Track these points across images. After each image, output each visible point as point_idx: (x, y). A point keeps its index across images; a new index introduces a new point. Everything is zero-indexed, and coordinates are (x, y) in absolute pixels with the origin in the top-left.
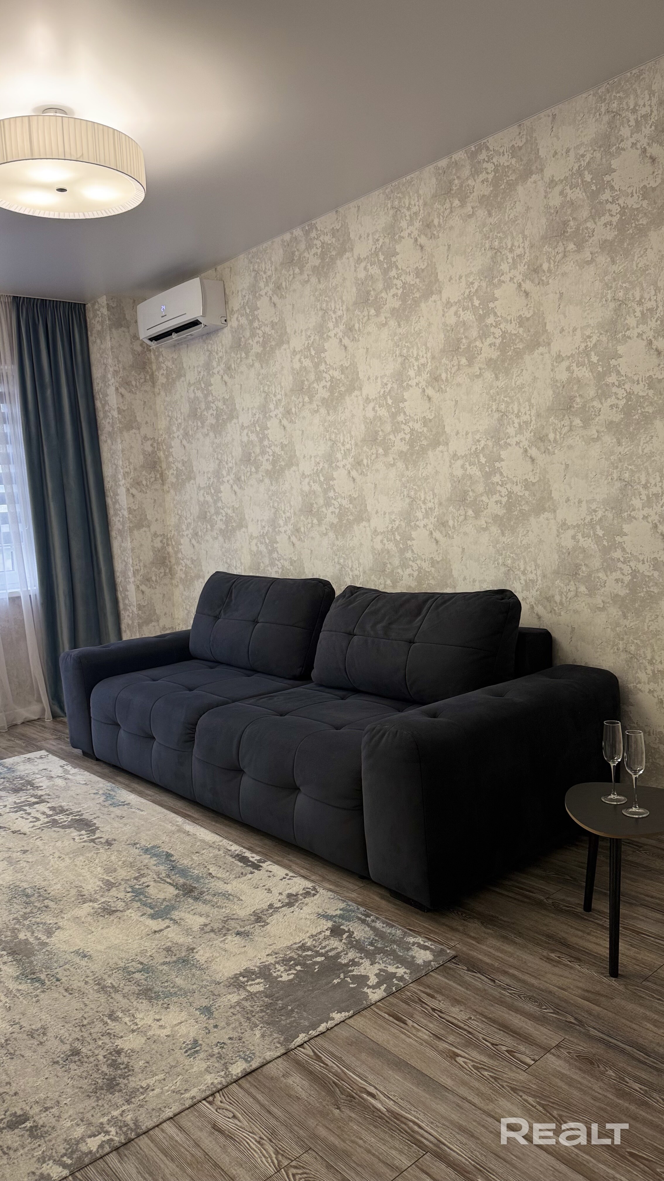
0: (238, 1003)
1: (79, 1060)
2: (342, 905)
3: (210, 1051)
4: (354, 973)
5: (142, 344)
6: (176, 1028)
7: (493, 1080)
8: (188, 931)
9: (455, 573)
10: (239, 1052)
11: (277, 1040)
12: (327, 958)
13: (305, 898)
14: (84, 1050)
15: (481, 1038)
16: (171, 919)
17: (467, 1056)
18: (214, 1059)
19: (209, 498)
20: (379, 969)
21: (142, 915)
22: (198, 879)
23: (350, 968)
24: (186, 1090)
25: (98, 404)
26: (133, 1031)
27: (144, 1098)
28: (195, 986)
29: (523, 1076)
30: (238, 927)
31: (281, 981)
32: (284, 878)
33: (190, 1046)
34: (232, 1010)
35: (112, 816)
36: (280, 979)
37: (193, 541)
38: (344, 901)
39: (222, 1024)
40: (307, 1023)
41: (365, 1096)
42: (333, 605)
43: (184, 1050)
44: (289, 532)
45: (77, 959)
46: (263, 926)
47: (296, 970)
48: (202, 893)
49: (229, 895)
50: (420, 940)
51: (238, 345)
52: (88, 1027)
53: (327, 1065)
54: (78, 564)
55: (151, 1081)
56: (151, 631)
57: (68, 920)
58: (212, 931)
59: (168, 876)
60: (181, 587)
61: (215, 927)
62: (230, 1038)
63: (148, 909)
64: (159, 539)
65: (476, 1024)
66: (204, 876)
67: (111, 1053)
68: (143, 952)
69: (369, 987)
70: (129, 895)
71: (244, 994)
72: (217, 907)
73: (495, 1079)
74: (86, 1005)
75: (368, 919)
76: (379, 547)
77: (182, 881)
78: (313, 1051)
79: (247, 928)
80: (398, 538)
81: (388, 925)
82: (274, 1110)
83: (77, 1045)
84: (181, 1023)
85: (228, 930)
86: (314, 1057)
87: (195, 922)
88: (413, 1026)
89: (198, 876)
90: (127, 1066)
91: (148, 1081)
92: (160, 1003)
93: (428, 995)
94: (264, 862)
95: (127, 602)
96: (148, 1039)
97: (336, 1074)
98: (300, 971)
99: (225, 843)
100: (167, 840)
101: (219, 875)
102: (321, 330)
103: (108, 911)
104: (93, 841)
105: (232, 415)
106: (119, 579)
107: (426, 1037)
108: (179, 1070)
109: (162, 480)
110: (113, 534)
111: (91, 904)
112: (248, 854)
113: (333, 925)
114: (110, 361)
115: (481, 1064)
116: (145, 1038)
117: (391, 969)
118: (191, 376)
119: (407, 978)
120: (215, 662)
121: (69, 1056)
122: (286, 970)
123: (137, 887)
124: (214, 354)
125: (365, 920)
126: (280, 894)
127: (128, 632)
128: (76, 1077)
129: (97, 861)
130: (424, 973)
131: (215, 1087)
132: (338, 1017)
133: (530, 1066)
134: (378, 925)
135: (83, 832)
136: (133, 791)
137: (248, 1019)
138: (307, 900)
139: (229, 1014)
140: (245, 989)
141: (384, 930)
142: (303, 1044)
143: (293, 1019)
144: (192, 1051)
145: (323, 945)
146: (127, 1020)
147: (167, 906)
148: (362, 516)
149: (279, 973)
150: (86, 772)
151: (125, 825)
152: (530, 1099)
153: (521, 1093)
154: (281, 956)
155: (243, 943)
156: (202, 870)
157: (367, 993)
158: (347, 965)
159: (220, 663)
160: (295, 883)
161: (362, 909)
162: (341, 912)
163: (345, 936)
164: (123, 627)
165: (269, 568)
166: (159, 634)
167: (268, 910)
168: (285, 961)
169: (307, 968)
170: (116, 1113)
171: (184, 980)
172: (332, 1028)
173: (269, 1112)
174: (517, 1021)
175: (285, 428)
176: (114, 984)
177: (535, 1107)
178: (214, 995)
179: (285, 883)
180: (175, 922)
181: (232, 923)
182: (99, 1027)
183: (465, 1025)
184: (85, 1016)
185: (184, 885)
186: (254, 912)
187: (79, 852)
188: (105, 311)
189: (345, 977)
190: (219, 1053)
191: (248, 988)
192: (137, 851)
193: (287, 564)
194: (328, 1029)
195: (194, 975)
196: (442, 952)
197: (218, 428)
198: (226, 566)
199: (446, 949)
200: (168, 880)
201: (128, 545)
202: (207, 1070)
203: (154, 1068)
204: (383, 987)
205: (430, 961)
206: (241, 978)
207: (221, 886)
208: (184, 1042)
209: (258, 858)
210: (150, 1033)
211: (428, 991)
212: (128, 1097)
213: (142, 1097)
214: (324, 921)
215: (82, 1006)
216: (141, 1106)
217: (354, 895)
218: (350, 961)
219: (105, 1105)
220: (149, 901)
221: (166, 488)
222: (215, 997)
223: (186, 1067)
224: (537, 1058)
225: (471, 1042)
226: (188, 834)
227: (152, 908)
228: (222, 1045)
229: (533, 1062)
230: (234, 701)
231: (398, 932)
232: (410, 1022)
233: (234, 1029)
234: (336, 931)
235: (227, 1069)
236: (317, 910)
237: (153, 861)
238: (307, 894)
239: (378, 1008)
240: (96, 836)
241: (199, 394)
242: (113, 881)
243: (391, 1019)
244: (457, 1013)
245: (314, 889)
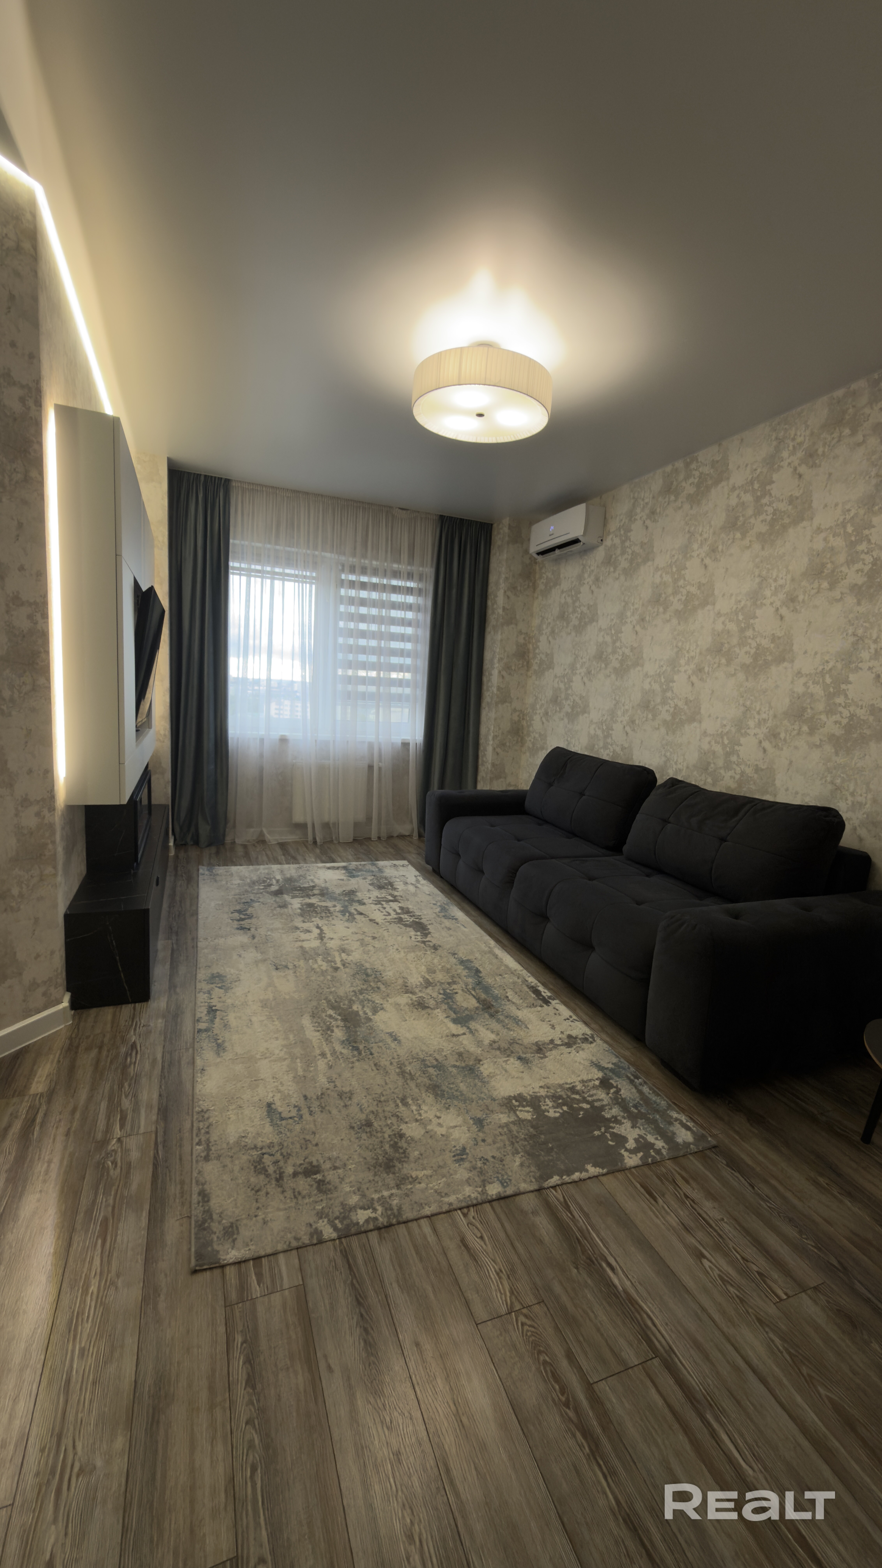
0: (507, 1125)
1: (370, 1132)
2: (615, 1060)
3: (474, 1162)
4: (615, 1131)
5: (531, 557)
6: (451, 1130)
7: (738, 1301)
8: (479, 1043)
9: (778, 783)
10: (498, 1173)
11: (533, 1174)
12: (593, 1107)
13: (583, 1043)
14: (375, 1124)
15: (731, 1247)
16: (468, 1028)
17: (713, 1261)
18: (475, 1172)
19: (562, 686)
20: (638, 1135)
21: (447, 1017)
22: (496, 998)
23: (611, 1125)
24: (446, 1194)
25: (489, 603)
26: (417, 1120)
27: (411, 1188)
28: (474, 1096)
29: (772, 1310)
30: (521, 1052)
31: (547, 1116)
32: (568, 1019)
33: (458, 1152)
34: (500, 1130)
35: (443, 926)
36: (546, 1114)
37: (544, 719)
38: (617, 1057)
39: (489, 1140)
40: (562, 1167)
41: (604, 1265)
42: (653, 793)
43: (453, 1154)
44: (625, 723)
45: (389, 1040)
46: (542, 1058)
47: (562, 1109)
48: (497, 1012)
49: (520, 1020)
50: (683, 1118)
51: (609, 561)
52: (384, 1104)
53: (574, 1217)
54: (454, 724)
55: (421, 1174)
56: (498, 786)
57: (391, 1004)
58: (499, 1049)
59: (474, 989)
60: (528, 754)
61: (502, 1047)
62: (493, 1157)
63: (452, 1013)
64: (517, 713)
65: (727, 1228)
66: (502, 997)
67: (395, 1135)
68: (440, 1051)
69: (626, 1150)
70: (441, 996)
71: (513, 1118)
72: (508, 1028)
73: (741, 1300)
74: (386, 1084)
75: (636, 1080)
76: (706, 747)
77: (483, 996)
78: (564, 1197)
79: (528, 1056)
80: (726, 742)
81: (654, 1092)
82: (518, 1245)
83: (372, 1117)
84: (456, 1127)
85: (512, 1052)
86: (564, 1205)
87: (488, 1036)
88: (663, 1207)
89: (497, 996)
90: (404, 1152)
91: (418, 1173)
92: (443, 1102)
93: (683, 1178)
94: (554, 999)
95: (485, 759)
96: (427, 1132)
97: (580, 1230)
98: (565, 1111)
99: (524, 973)
100: (479, 957)
101: (514, 1000)
102: (686, 550)
103: (421, 1005)
104: (424, 942)
105: (593, 619)
106: (482, 741)
107: (674, 1223)
108: (445, 1171)
109: (528, 667)
110: (484, 705)
111: (411, 995)
112: (541, 988)
113: (603, 1077)
114: (503, 569)
115: (727, 1277)
116: (424, 1131)
117: (651, 1139)
118: (565, 585)
119: (665, 1153)
120: (543, 821)
121: (363, 1125)
122: (554, 1107)
123: (448, 991)
124: (587, 567)
125: (634, 1081)
126: (562, 1033)
127: (482, 782)
128: (363, 1147)
129: (423, 960)
130: (681, 1153)
131: (471, 1200)
132: (592, 1170)
133: (781, 1300)
134: (645, 1089)
135: (419, 933)
136: (462, 909)
137: (513, 1143)
138: (584, 1045)
139: (497, 1132)
140: (515, 1112)
141: (650, 1096)
142: (555, 1187)
143: (551, 1158)
144: (460, 1157)
145: (591, 1093)
146: (414, 1108)
147: (468, 1015)
148: (694, 717)
149: (547, 1107)
150: (431, 885)
151: (451, 936)
152: (778, 1341)
153: (767, 1329)
154: (552, 1091)
155: (521, 1068)
156: (501, 991)
157: (623, 1156)
158: (609, 1120)
159: (546, 822)
160: (577, 1026)
161: (632, 1069)
162: (613, 1066)
163: (612, 1091)
164: (479, 778)
165: (602, 751)
166: (504, 789)
167: (548, 1044)
168: (555, 1097)
169: (573, 1112)
170: (386, 1194)
171: (467, 1087)
172: (584, 1180)
173: (512, 1244)
174: (772, 1241)
175: (637, 633)
176: (412, 1072)
177: (781, 1353)
178: (488, 1109)
179: (568, 1024)
180: (471, 1032)
181: (517, 1048)
182: (391, 1107)
183: (716, 1225)
184: (384, 1093)
185: (485, 1000)
186: (537, 1042)
187: (413, 949)
188: (506, 530)
189: (605, 1132)
190: (481, 1168)
191: (518, 1113)
192: (455, 960)
193: (618, 749)
194: (581, 1180)
195: (475, 1085)
196: (703, 1137)
197: (579, 629)
198: (566, 743)
199: (707, 1135)
200: (473, 992)
201: (492, 715)
202: (468, 1182)
203: (425, 1162)
204: (640, 1154)
205: (690, 1144)
206: (514, 1101)
207: (514, 1011)
208: (455, 1147)
209: (549, 994)
210: (429, 1127)
211: (683, 1173)
212: (398, 1182)
213: (409, 1187)
214: (595, 1070)
215: (383, 1084)
216: (407, 1195)
217: (627, 1053)
218: (613, 1117)
219: (379, 1182)
220: (455, 1006)
221: (529, 673)
222: (488, 1112)
223: (451, 1171)
224: (790, 1293)
225: (720, 1247)
226: (496, 957)
227: (455, 1013)
228: (485, 1161)
229: (785, 1297)
230: (553, 858)
231: (663, 1102)
232: (660, 1201)
233: (498, 1149)
234: (605, 1084)
235: (484, 1186)
236: (591, 1057)
237: (465, 973)
238: (585, 1040)
239: (632, 1174)
240: (427, 939)
241: (569, 600)
242: (431, 980)
243: (642, 1190)
244: (709, 1208)
245: (592, 1037)
